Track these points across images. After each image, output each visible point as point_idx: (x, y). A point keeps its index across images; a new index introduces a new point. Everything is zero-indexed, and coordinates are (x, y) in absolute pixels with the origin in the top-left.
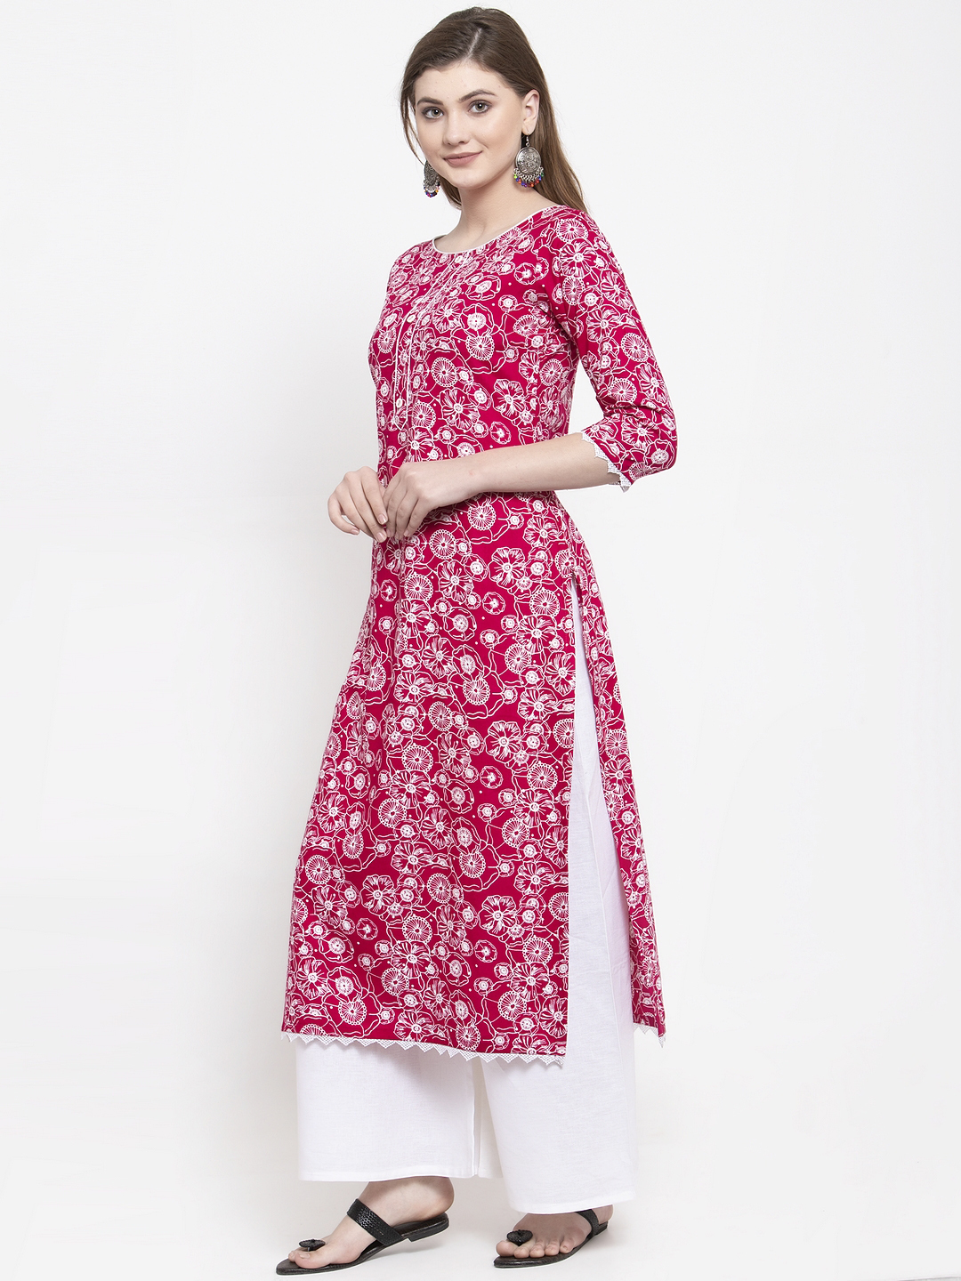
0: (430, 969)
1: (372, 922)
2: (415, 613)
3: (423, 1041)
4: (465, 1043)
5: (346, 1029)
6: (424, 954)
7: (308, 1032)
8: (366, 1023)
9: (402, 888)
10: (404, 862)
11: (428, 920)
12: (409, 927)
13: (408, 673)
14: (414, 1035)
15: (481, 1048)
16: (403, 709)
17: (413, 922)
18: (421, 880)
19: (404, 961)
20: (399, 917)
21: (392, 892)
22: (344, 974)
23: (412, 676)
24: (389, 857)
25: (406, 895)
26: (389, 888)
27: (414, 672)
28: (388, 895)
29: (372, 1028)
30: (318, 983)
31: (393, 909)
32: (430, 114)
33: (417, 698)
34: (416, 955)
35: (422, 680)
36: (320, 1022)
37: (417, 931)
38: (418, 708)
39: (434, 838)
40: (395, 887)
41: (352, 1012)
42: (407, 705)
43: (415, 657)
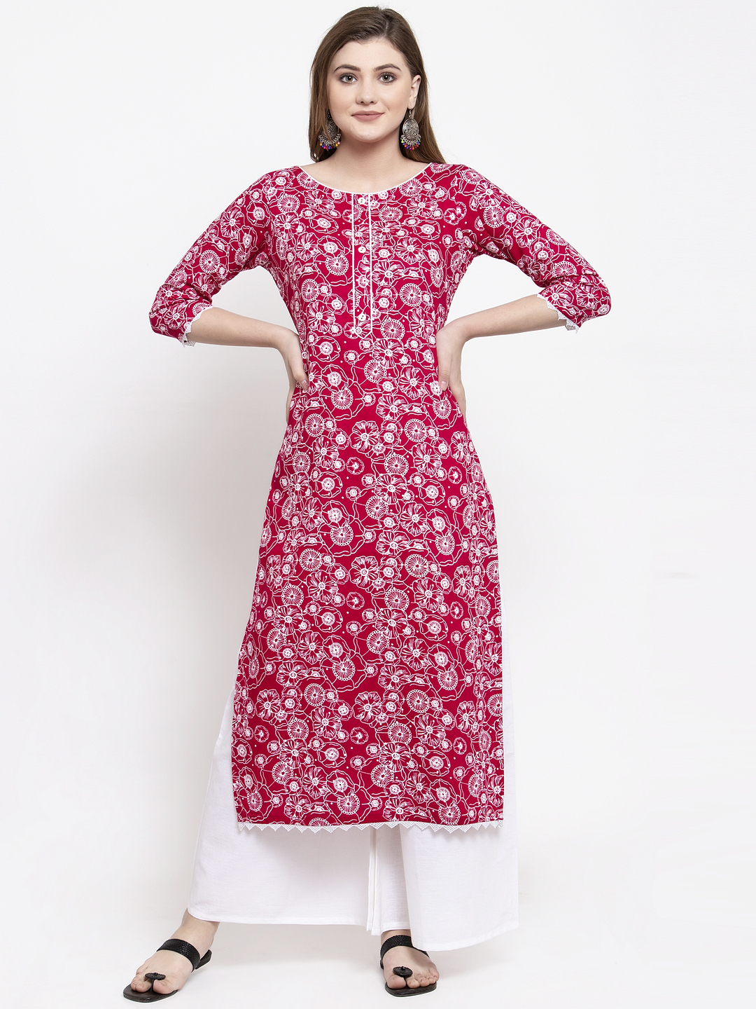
0: (411, 764)
1: (363, 730)
2: (395, 485)
3: (405, 820)
5: (345, 819)
6: (405, 752)
7: (315, 824)
8: (360, 812)
9: (387, 701)
10: (388, 681)
11: (408, 726)
12: (393, 731)
13: (389, 532)
14: (398, 817)
15: (461, 823)
16: (385, 560)
17: (396, 728)
18: (402, 695)
19: (390, 758)
20: (385, 724)
21: (379, 705)
22: (339, 775)
23: (392, 534)
24: (376, 677)
25: (390, 707)
26: (377, 702)
27: (394, 532)
28: (376, 707)
29: (365, 815)
30: (320, 786)
31: (380, 718)
32: (345, 79)
33: (396, 552)
34: (399, 753)
35: (400, 538)
36: (324, 816)
37: (400, 734)
38: (397, 560)
39: (411, 662)
40: (382, 700)
41: (348, 805)
42: (388, 557)
43: (395, 519)
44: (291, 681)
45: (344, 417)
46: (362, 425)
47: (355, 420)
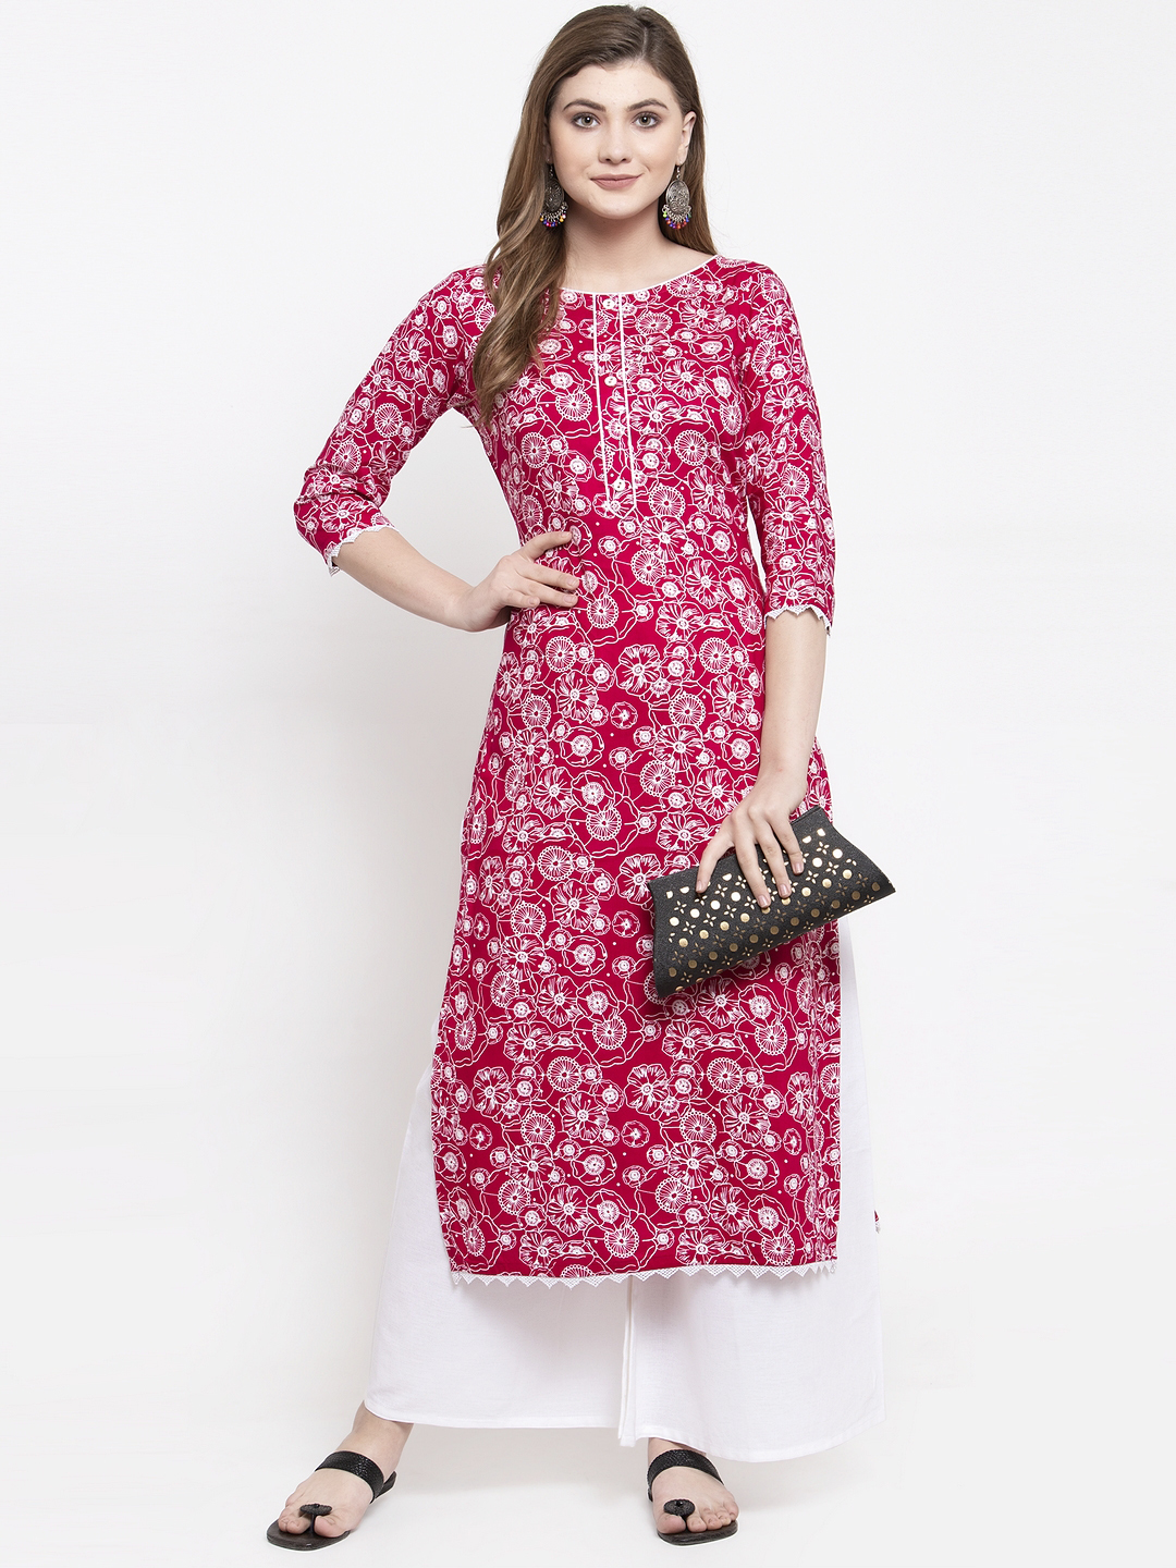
0: (717, 1175)
1: (641, 1125)
2: (685, 742)
3: (711, 1263)
4: (777, 1258)
5: (618, 1265)
6: (707, 1156)
7: (570, 1275)
8: (640, 1252)
9: (677, 1078)
10: (678, 1046)
11: (710, 1115)
12: (688, 1125)
13: (677, 815)
14: (699, 1258)
15: (795, 1262)
16: (671, 859)
17: (692, 1119)
18: (699, 1067)
19: (684, 1167)
20: (675, 1114)
21: (665, 1083)
22: (606, 1197)
23: (682, 817)
24: (659, 1041)
25: (682, 1086)
26: (660, 1079)
27: (684, 814)
28: (660, 1088)
29: (648, 1257)
30: (577, 1215)
31: (666, 1104)
32: (580, 122)
33: (688, 845)
34: (698, 1158)
35: (694, 823)
36: (584, 1261)
37: (698, 1129)
38: (690, 858)
39: (713, 1015)
40: (669, 1077)
41: (621, 1242)
42: (675, 853)
43: (685, 795)
44: (527, 1053)
45: (606, 640)
46: (634, 652)
47: (623, 644)
